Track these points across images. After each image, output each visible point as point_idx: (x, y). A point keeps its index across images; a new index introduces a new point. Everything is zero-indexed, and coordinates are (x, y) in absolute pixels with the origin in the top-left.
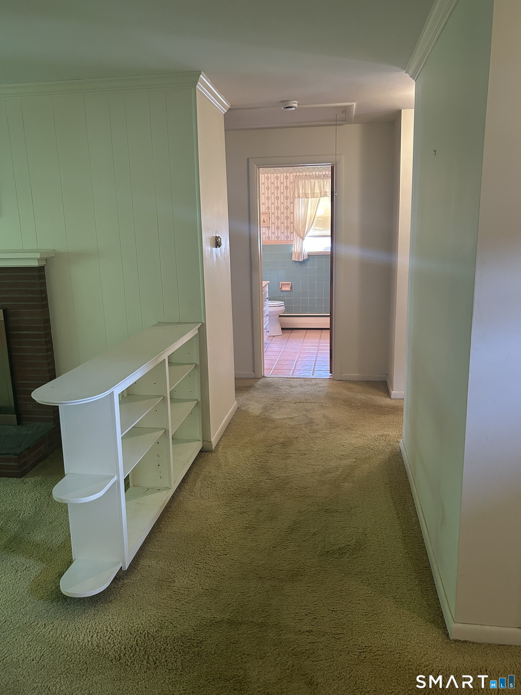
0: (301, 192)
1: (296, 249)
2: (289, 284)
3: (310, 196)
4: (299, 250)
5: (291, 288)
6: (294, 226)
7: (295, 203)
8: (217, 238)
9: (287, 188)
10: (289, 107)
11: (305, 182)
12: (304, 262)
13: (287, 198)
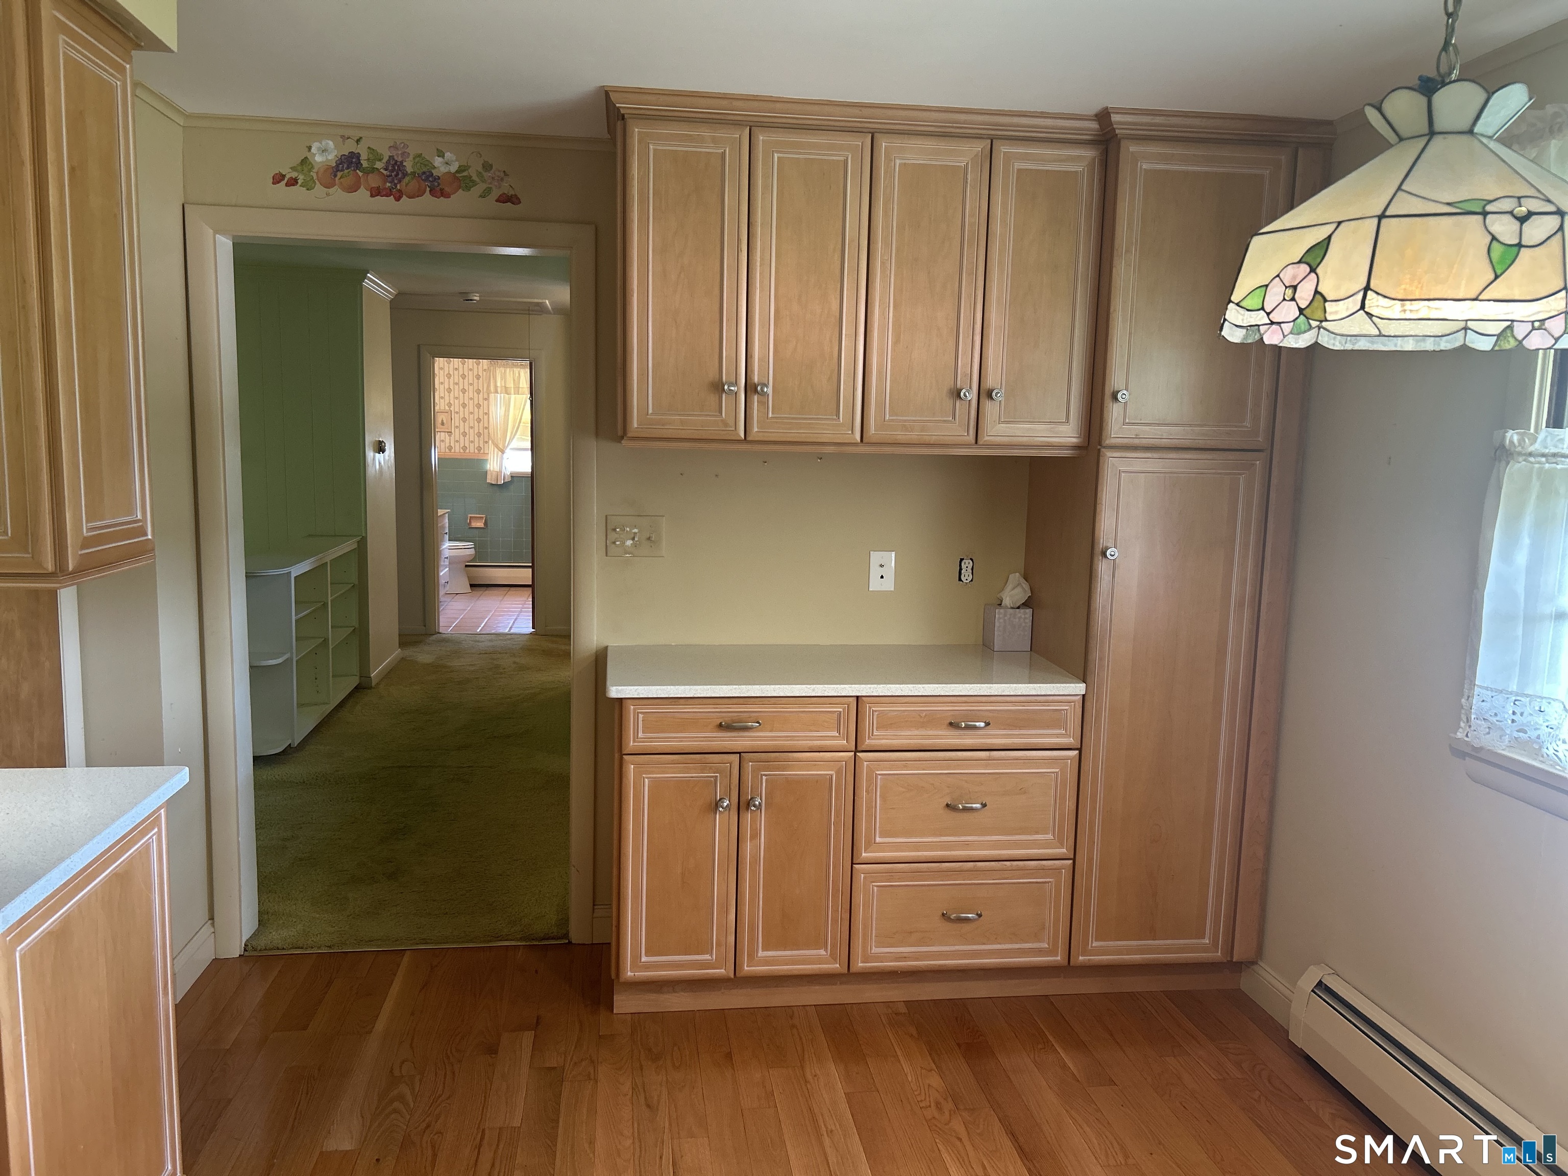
0: (499, 384)
1: (492, 466)
2: (483, 517)
3: (512, 392)
4: (497, 469)
5: (486, 524)
6: (489, 433)
7: (491, 399)
8: (380, 442)
9: (478, 377)
10: (468, 300)
11: (505, 371)
12: (505, 485)
13: (478, 391)
